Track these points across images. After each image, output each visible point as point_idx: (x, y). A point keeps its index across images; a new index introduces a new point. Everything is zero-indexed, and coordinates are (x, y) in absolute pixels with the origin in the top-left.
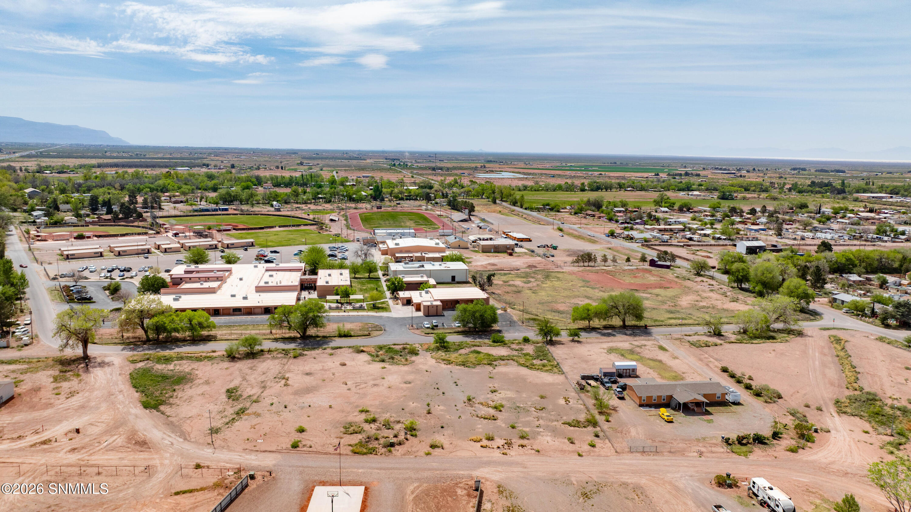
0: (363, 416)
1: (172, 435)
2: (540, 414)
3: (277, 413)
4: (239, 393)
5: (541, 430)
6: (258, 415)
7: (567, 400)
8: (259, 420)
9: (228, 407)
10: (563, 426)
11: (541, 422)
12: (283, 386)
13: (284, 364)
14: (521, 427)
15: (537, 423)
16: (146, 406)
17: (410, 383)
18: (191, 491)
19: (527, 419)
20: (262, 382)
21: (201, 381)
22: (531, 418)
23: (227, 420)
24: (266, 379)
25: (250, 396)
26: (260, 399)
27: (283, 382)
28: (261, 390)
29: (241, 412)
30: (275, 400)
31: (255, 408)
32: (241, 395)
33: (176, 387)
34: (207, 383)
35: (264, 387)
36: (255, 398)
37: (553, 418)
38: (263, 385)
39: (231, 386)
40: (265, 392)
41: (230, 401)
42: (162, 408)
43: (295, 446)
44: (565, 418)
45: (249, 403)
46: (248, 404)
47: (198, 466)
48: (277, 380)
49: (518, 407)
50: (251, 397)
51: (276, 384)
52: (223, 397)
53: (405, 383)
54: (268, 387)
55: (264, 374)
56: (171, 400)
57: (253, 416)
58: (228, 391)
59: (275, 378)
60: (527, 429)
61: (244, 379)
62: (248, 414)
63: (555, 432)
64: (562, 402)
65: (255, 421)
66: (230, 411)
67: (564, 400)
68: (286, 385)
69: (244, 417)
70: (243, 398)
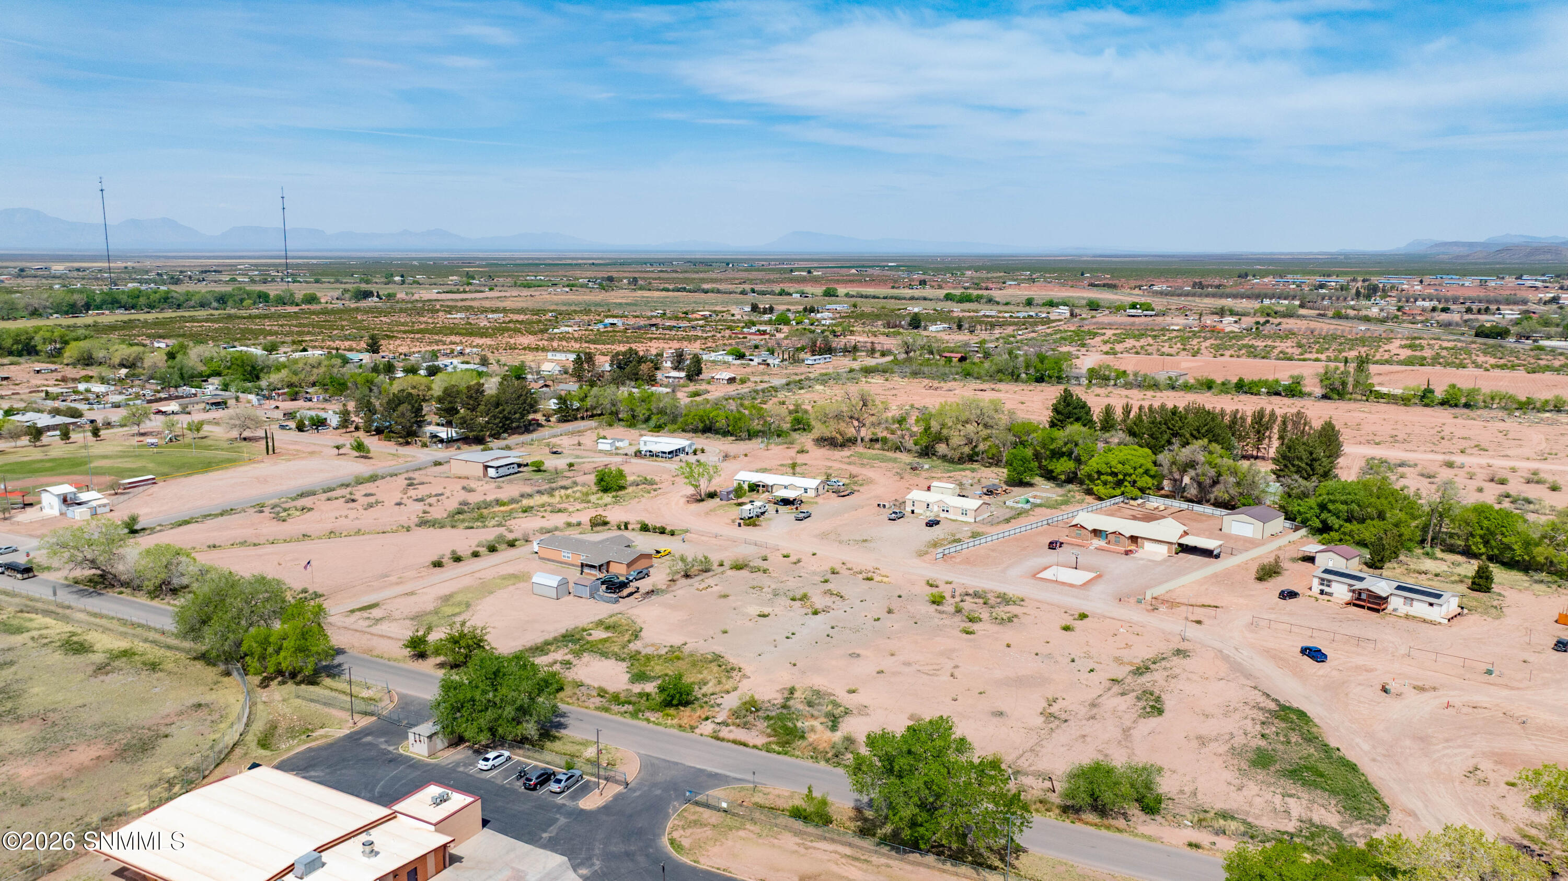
0: (975, 627)
1: (1240, 660)
2: (768, 585)
3: (1088, 656)
4: (1141, 704)
6: (1119, 661)
8: (1118, 653)
9: (1162, 682)
11: (786, 579)
12: (1060, 701)
13: (1032, 750)
15: (793, 579)
16: (1302, 715)
18: (1204, 606)
20: (1093, 717)
21: (1213, 746)
22: (788, 583)
23: (1164, 663)
24: (1084, 722)
25: (1123, 694)
26: (1108, 684)
27: (1054, 709)
28: (1100, 700)
29: (1140, 671)
30: (1085, 676)
31: (1121, 672)
32: (1138, 699)
33: (1263, 743)
34: (1203, 741)
35: (1093, 705)
36: (1116, 689)
38: (1095, 711)
39: (1154, 722)
40: (1095, 696)
41: (1157, 692)
42: (1272, 706)
43: (1083, 616)
45: (1127, 681)
46: (1129, 679)
47: (1199, 622)
48: (1064, 716)
50: (1120, 691)
51: (1070, 708)
52: (1169, 702)
53: (858, 655)
54: (1087, 704)
55: (1084, 736)
56: (1261, 716)
57: (1125, 660)
58: (1160, 712)
59: (1066, 721)
61: (1126, 731)
62: (1131, 664)
65: (1126, 655)
66: (1157, 677)
68: (1052, 702)
69: (1138, 661)
70: (1135, 694)
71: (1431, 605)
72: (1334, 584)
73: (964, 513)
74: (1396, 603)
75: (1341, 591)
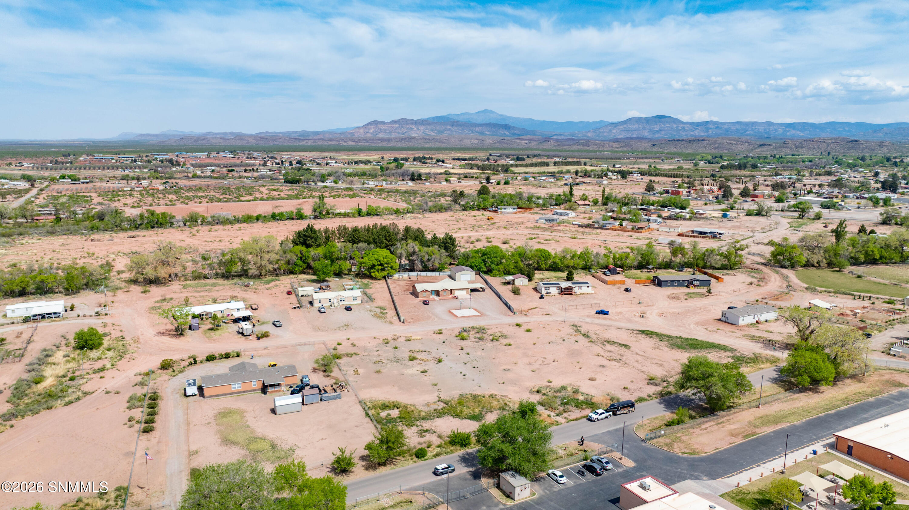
2: (378, 359)
4: (616, 345)
5: (375, 349)
7: (356, 373)
8: (564, 333)
10: (359, 353)
11: (376, 354)
14: (390, 347)
15: (378, 352)
17: (504, 370)
19: (387, 355)
20: (621, 355)
22: (384, 355)
24: (624, 357)
28: (606, 349)
29: (585, 336)
32: (611, 344)
34: (657, 348)
35: (609, 351)
36: (598, 344)
37: (368, 357)
38: (615, 353)
39: (634, 349)
40: (601, 349)
42: (637, 332)
43: (518, 325)
44: (358, 358)
48: (615, 358)
49: (397, 362)
50: (601, 344)
52: (619, 342)
53: (509, 370)
56: (644, 336)
58: (626, 345)
59: (620, 359)
60: (385, 348)
63: (365, 349)
64: (360, 371)
67: (359, 372)
71: (588, 287)
72: (551, 288)
73: (355, 299)
74: (576, 290)
75: (554, 290)
